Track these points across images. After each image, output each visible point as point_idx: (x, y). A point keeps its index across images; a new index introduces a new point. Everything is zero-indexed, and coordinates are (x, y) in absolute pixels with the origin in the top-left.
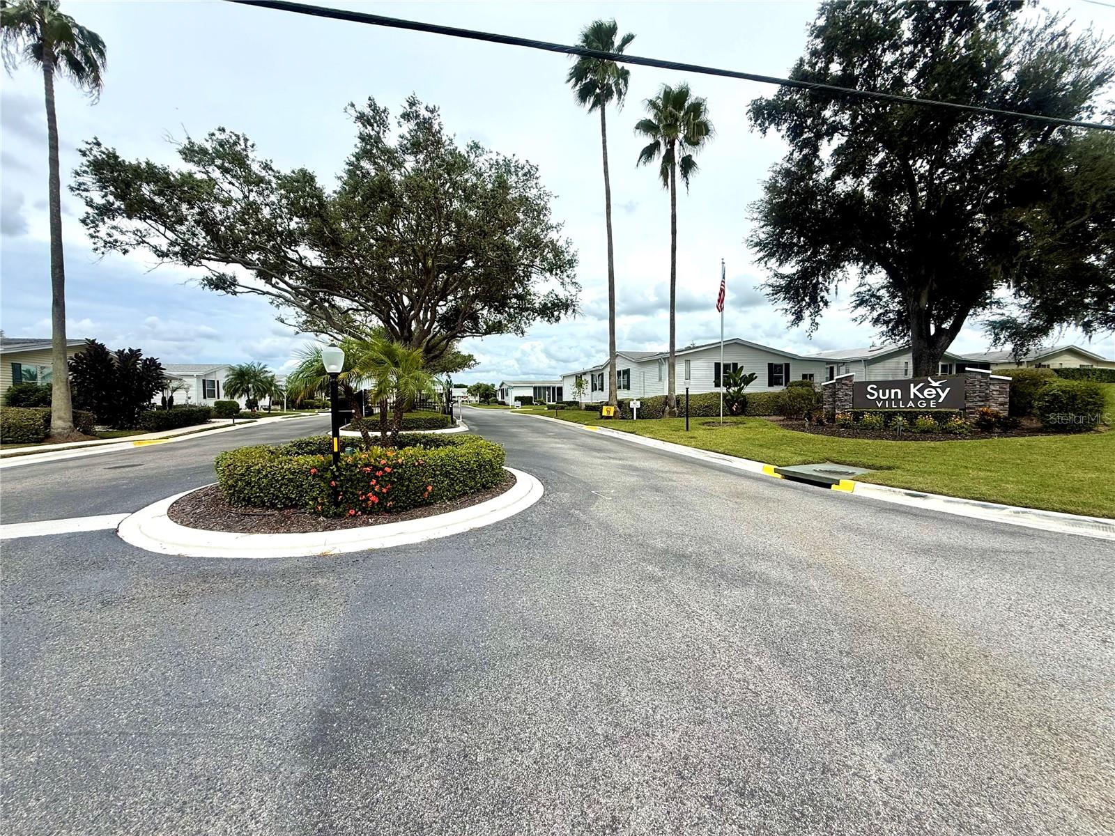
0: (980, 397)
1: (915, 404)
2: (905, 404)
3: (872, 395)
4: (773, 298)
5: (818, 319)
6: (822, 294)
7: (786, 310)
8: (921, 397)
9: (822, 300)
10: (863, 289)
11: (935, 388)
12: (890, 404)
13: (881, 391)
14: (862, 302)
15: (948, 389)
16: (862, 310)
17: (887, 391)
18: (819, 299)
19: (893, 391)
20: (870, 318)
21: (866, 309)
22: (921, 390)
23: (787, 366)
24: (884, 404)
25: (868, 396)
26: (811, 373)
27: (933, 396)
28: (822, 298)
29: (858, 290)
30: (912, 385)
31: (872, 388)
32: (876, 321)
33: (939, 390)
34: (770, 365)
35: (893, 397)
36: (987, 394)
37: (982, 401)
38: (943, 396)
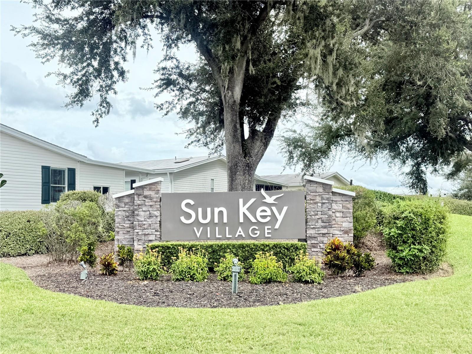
0: (323, 222)
1: (246, 231)
2: (233, 231)
3: (189, 216)
4: (43, 52)
5: (111, 96)
6: (117, 59)
7: (65, 77)
8: (254, 220)
9: (116, 68)
10: (169, 64)
11: (269, 205)
12: (213, 232)
13: (200, 210)
14: (168, 83)
15: (285, 209)
16: (169, 95)
17: (209, 210)
18: (112, 66)
19: (217, 210)
20: (178, 107)
21: (173, 94)
22: (252, 209)
23: (72, 172)
24: (205, 232)
25: (182, 219)
26: (106, 185)
27: (268, 219)
28: (117, 64)
29: (163, 65)
30: (241, 201)
31: (188, 205)
32: (185, 113)
33: (274, 208)
34: (45, 169)
35: (216, 221)
36: (330, 216)
37: (325, 227)
38: (280, 218)
